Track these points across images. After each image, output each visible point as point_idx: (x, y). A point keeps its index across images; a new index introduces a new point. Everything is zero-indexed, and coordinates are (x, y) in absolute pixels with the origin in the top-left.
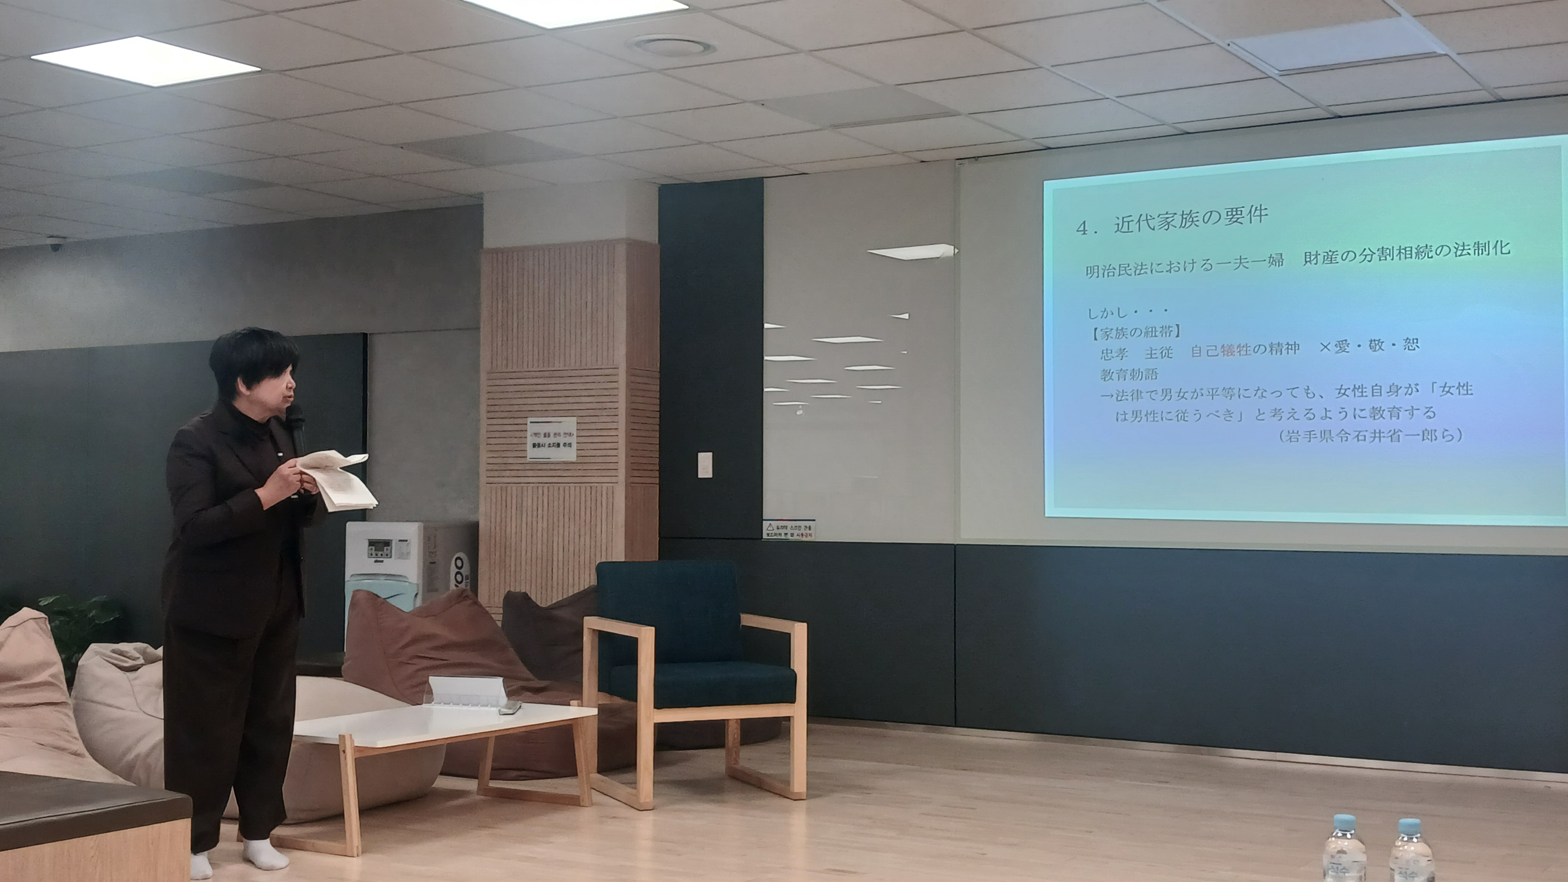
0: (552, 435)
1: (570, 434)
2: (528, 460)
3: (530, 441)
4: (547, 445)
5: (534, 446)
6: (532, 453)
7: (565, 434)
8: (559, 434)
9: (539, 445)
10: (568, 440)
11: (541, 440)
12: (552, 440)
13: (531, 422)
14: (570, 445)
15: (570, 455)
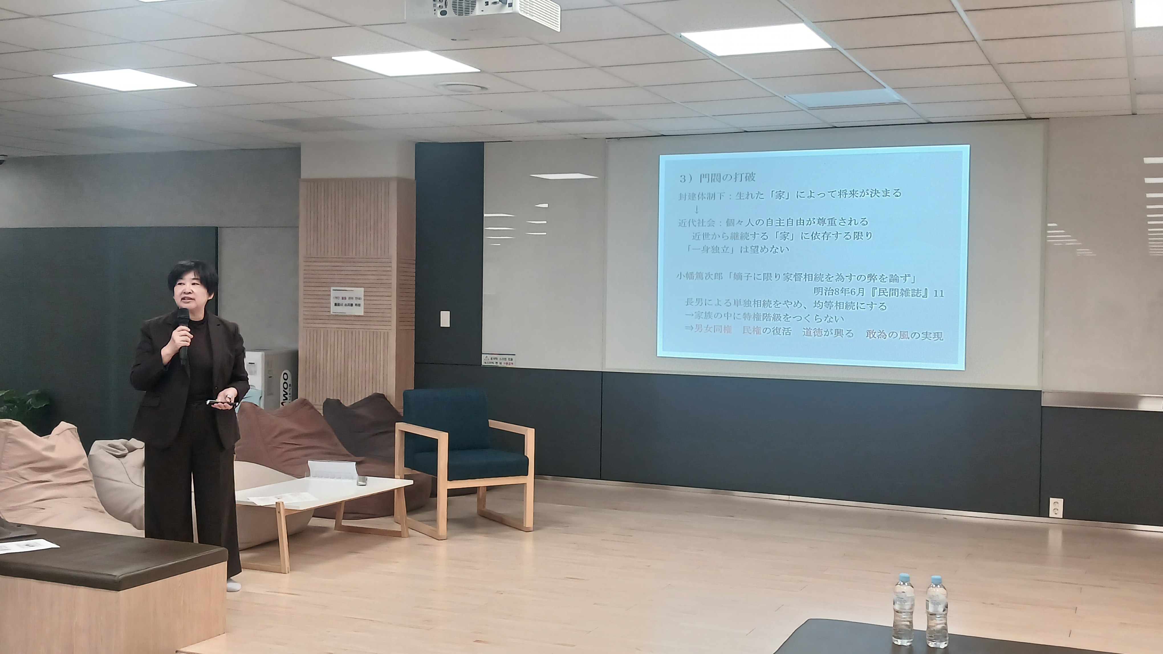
0: (347, 298)
1: (360, 299)
2: (331, 313)
3: (333, 302)
4: (344, 305)
5: (336, 305)
6: (334, 310)
7: (356, 298)
8: (352, 298)
9: (339, 305)
10: (358, 302)
11: (340, 301)
12: (347, 301)
13: (333, 290)
14: (359, 305)
15: (359, 311)
